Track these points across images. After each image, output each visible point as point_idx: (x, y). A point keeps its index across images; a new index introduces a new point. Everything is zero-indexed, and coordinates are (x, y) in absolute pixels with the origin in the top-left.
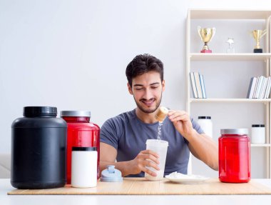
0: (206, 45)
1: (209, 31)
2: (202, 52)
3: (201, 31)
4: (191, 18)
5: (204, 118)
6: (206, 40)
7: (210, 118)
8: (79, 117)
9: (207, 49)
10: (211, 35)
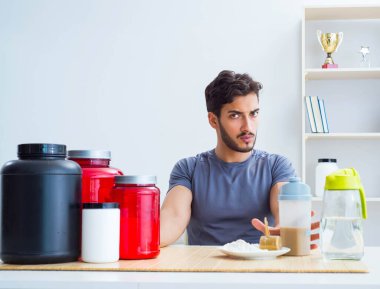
0: (329, 57)
1: (333, 37)
2: (323, 67)
3: (322, 38)
4: (306, 19)
5: (326, 160)
6: (330, 49)
7: (334, 161)
8: (93, 159)
9: (330, 62)
10: (337, 44)
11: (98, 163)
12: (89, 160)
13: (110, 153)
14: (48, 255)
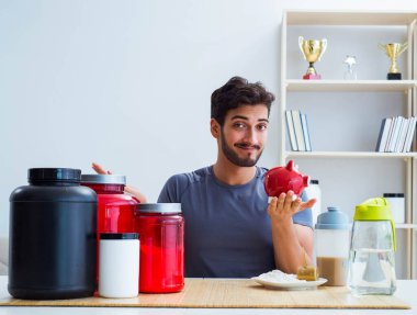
0: (311, 66)
1: (316, 45)
2: (305, 78)
3: (304, 45)
4: (288, 23)
6: (312, 58)
7: (316, 182)
8: (108, 185)
9: (313, 72)
10: (320, 52)
11: (112, 189)
12: (103, 185)
13: (125, 178)
14: (61, 290)
